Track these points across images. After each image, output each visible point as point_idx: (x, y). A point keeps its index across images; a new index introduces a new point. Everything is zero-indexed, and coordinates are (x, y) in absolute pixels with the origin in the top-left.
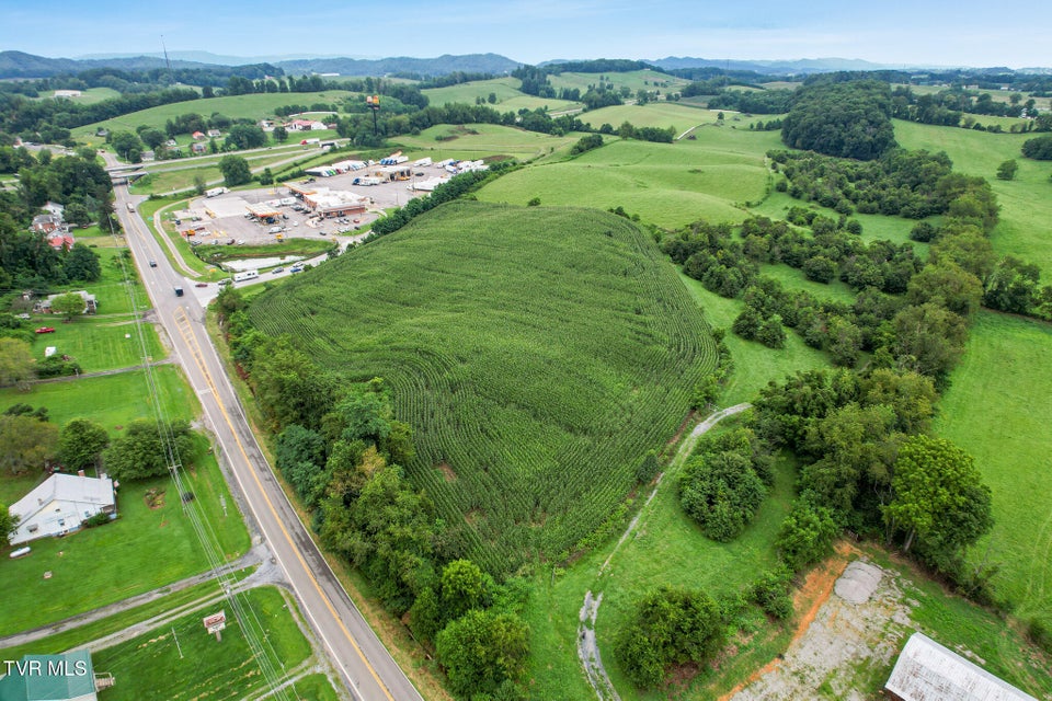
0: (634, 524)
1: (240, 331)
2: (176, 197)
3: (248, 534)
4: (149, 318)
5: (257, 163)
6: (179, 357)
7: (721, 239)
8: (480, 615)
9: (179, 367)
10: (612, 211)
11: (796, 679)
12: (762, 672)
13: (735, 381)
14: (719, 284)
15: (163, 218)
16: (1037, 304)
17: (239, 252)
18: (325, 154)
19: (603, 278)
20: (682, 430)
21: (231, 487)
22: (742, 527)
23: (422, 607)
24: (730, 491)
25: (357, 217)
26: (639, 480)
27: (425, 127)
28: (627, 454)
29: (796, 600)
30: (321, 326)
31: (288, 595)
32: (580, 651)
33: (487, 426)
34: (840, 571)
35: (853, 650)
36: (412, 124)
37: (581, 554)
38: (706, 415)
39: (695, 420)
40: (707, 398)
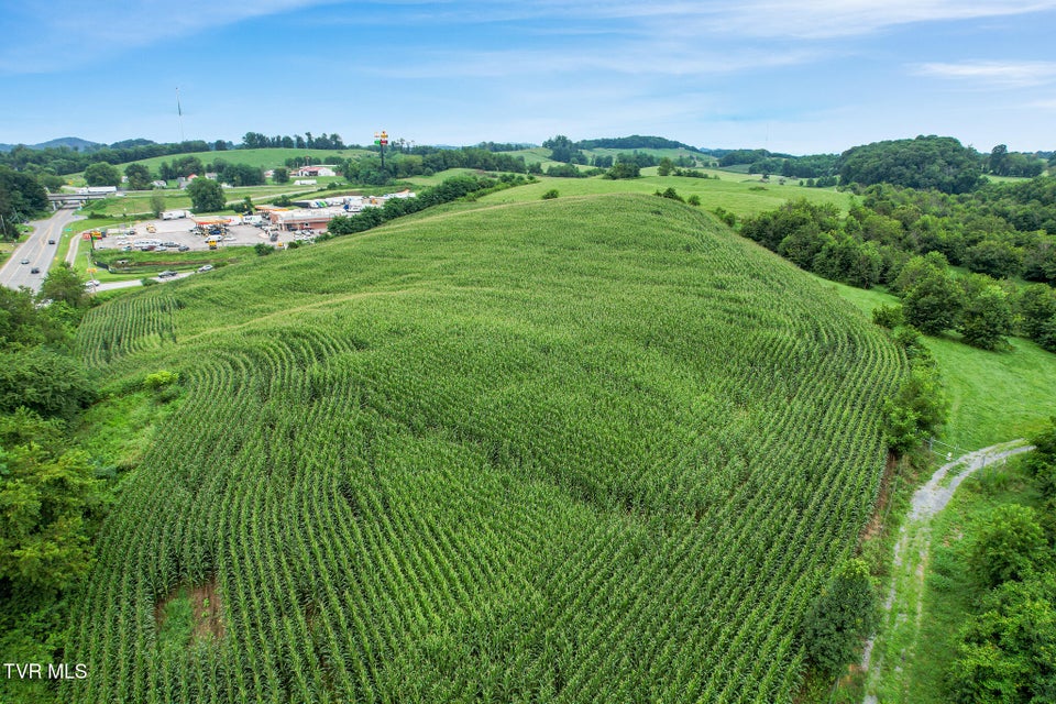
10: (659, 194)
14: (844, 269)
27: (440, 169)
38: (924, 467)
39: (907, 477)
40: (922, 424)
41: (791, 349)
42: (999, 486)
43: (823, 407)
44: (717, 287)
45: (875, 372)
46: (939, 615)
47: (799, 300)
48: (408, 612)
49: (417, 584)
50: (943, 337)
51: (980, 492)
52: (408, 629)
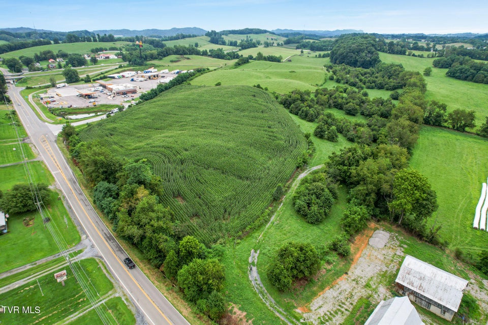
0: (273, 218)
1: (74, 144)
2: (40, 88)
3: (79, 235)
4: (26, 141)
5: (83, 73)
6: (43, 158)
7: (306, 97)
8: (199, 261)
9: (42, 162)
10: (255, 86)
11: (354, 282)
12: (338, 281)
13: (317, 155)
14: (306, 115)
15: (34, 97)
16: (446, 121)
17: (74, 111)
18: (116, 69)
19: (252, 114)
20: (293, 177)
21: (70, 215)
22: (324, 216)
23: (170, 260)
24: (318, 200)
25: (133, 95)
26: (274, 199)
27: (165, 56)
28: (268, 187)
29: (352, 248)
30: (115, 140)
31: (101, 261)
32: (250, 277)
33: (199, 178)
34: (371, 235)
35: (380, 268)
36: (158, 55)
37: (248, 233)
38: (303, 170)
39: (299, 172)
40: (304, 162)
41: (282, 145)
44: (269, 127)
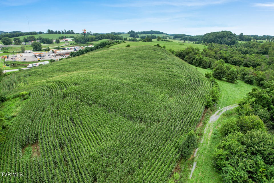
2: (13, 53)
10: (155, 46)
14: (200, 64)
18: (68, 45)
27: (100, 39)
36: (96, 38)
38: (214, 111)
39: (209, 113)
40: (213, 100)
41: (184, 83)
42: (230, 114)
43: (190, 97)
44: (167, 69)
45: (204, 88)
46: (213, 144)
47: (187, 71)
48: (86, 147)
49: (88, 140)
50: (222, 80)
51: (226, 116)
52: (86, 151)
